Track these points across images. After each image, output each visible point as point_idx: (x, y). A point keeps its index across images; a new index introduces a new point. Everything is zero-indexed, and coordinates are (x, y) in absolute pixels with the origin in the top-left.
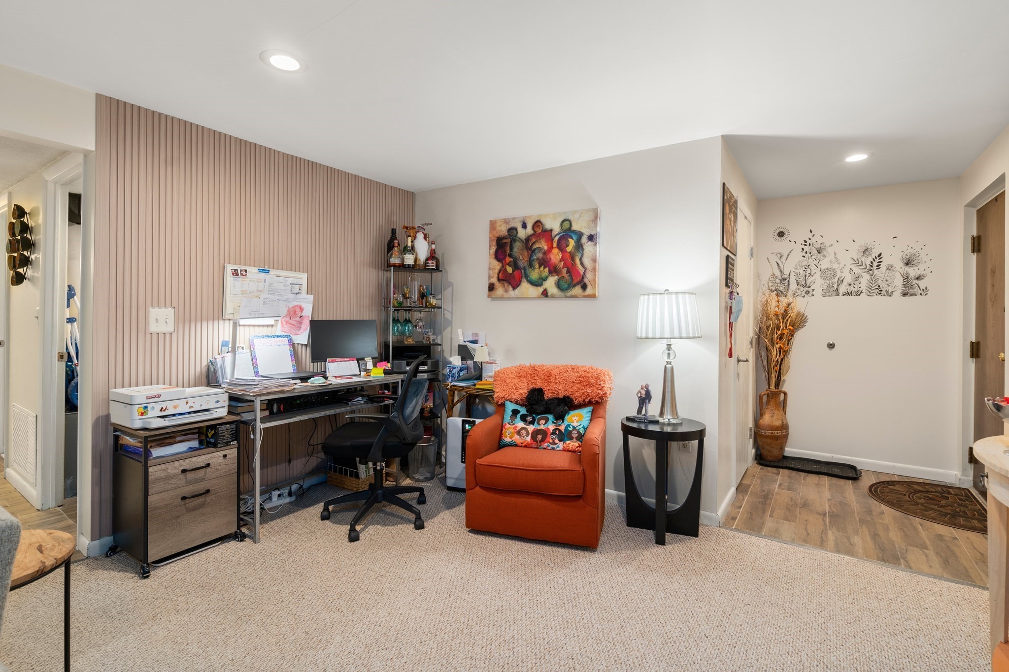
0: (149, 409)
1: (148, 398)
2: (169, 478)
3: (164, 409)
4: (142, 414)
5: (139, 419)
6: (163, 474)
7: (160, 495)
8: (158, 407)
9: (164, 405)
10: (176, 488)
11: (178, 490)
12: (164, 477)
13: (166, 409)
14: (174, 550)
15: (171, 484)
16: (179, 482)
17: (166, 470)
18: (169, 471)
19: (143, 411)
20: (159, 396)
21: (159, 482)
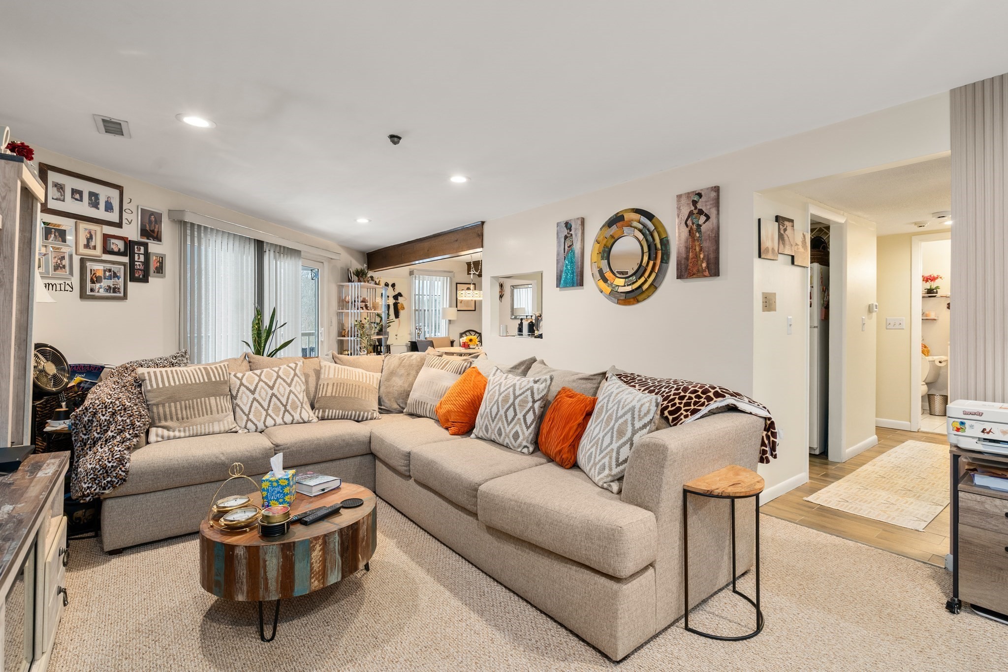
0: (967, 426)
1: (965, 413)
2: (985, 514)
3: (988, 430)
4: (958, 430)
5: (955, 435)
6: (978, 507)
7: (974, 529)
8: (979, 427)
9: (988, 427)
10: (996, 531)
11: (1001, 536)
12: (979, 510)
13: (990, 431)
14: (994, 607)
15: (990, 523)
16: (1001, 526)
17: (982, 503)
18: (987, 506)
19: (959, 426)
20: (980, 414)
21: (973, 514)
